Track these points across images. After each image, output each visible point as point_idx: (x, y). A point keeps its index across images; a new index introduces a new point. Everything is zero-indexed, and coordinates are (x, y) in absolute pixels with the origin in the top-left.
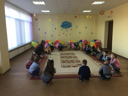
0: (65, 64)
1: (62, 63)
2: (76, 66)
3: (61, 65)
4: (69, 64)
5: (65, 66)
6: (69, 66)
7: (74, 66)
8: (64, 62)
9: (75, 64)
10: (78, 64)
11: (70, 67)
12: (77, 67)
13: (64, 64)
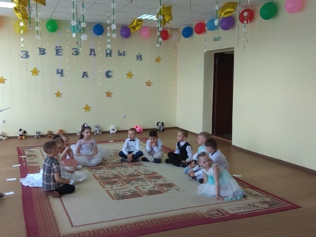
0: (118, 188)
1: (108, 187)
2: (156, 189)
3: (107, 191)
4: (132, 187)
5: (122, 193)
6: (135, 195)
7: (151, 193)
8: (109, 183)
9: (150, 185)
10: (161, 185)
11: (141, 196)
12: (160, 192)
13: (115, 187)
